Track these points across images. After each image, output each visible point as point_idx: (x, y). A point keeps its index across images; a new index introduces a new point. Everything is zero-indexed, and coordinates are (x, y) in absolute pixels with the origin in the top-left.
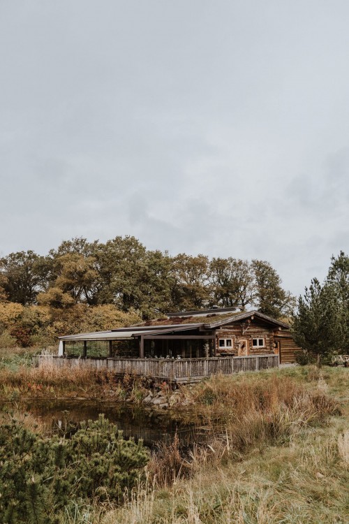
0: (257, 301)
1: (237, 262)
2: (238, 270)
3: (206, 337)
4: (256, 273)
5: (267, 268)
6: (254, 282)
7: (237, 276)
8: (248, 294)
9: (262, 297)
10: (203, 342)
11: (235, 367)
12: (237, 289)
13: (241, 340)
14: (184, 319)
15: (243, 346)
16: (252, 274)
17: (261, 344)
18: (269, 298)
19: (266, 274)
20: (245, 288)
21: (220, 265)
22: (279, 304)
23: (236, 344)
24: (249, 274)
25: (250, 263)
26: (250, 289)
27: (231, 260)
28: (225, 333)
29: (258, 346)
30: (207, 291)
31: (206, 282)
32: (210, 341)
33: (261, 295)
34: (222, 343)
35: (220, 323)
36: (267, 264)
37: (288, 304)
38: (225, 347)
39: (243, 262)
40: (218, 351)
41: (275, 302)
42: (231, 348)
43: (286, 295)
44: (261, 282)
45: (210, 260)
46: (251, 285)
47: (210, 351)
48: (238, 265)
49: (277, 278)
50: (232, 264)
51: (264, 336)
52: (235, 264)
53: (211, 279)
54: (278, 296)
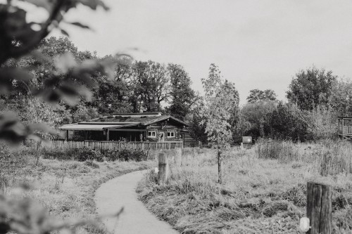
0: (171, 99)
1: (156, 65)
2: (156, 72)
3: (141, 130)
4: (172, 76)
5: (181, 71)
6: (169, 83)
7: (155, 77)
8: (164, 93)
9: (175, 96)
10: (139, 133)
11: (158, 147)
12: (154, 88)
13: (161, 133)
14: (126, 118)
15: (162, 136)
16: (168, 76)
17: (172, 135)
18: (181, 97)
19: (180, 76)
20: (161, 88)
21: (141, 66)
22: (189, 102)
23: (158, 135)
24: (165, 76)
25: (167, 66)
26: (166, 89)
27: (151, 63)
28: (152, 128)
29: (171, 137)
30: (129, 88)
31: (128, 80)
32: (143, 133)
33: (174, 94)
34: (150, 134)
35: (150, 122)
36: (181, 68)
37: (197, 102)
38: (152, 137)
39: (161, 65)
40: (148, 139)
41: (186, 100)
42: (155, 137)
43: (196, 94)
44: (175, 83)
45: (133, 62)
46: (166, 85)
47: (143, 139)
48: (156, 67)
49: (188, 80)
50: (151, 66)
51: (174, 131)
52: (154, 67)
53: (132, 77)
54: (188, 95)
